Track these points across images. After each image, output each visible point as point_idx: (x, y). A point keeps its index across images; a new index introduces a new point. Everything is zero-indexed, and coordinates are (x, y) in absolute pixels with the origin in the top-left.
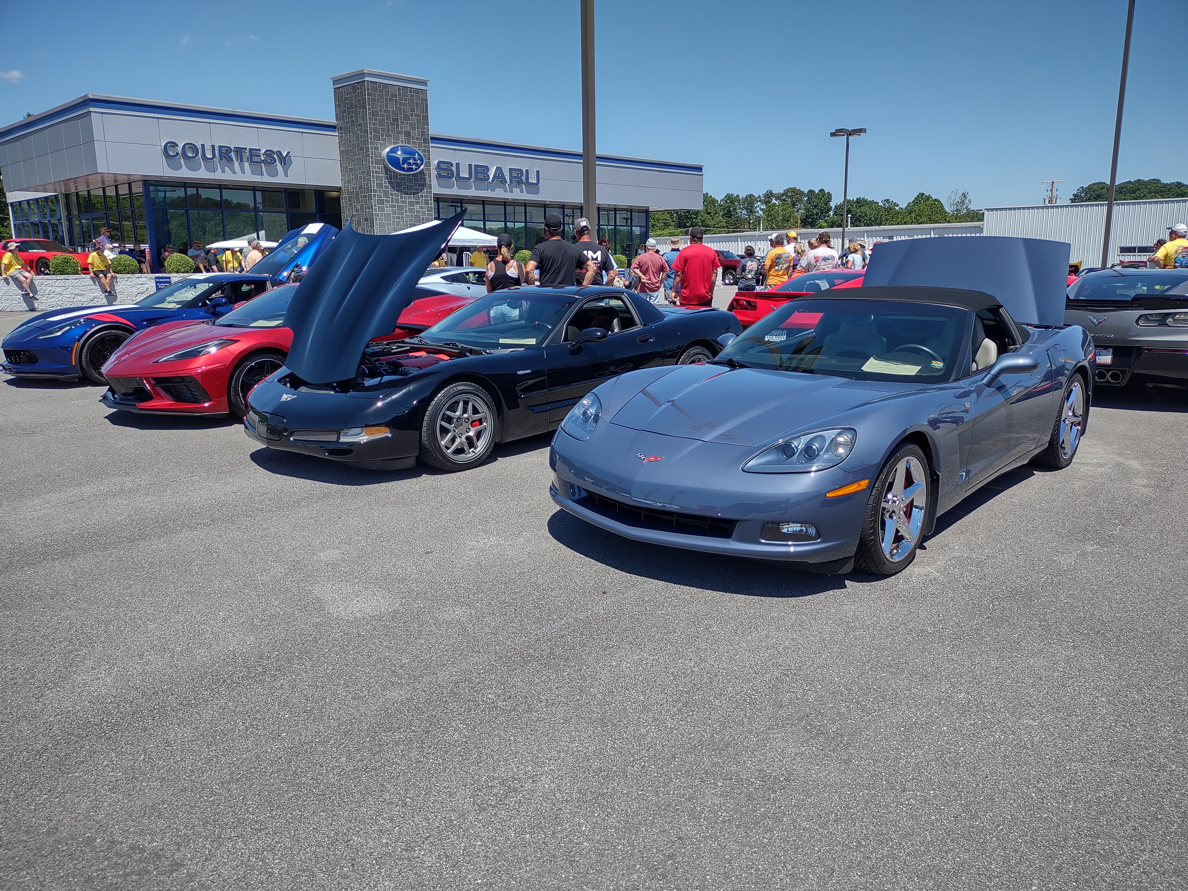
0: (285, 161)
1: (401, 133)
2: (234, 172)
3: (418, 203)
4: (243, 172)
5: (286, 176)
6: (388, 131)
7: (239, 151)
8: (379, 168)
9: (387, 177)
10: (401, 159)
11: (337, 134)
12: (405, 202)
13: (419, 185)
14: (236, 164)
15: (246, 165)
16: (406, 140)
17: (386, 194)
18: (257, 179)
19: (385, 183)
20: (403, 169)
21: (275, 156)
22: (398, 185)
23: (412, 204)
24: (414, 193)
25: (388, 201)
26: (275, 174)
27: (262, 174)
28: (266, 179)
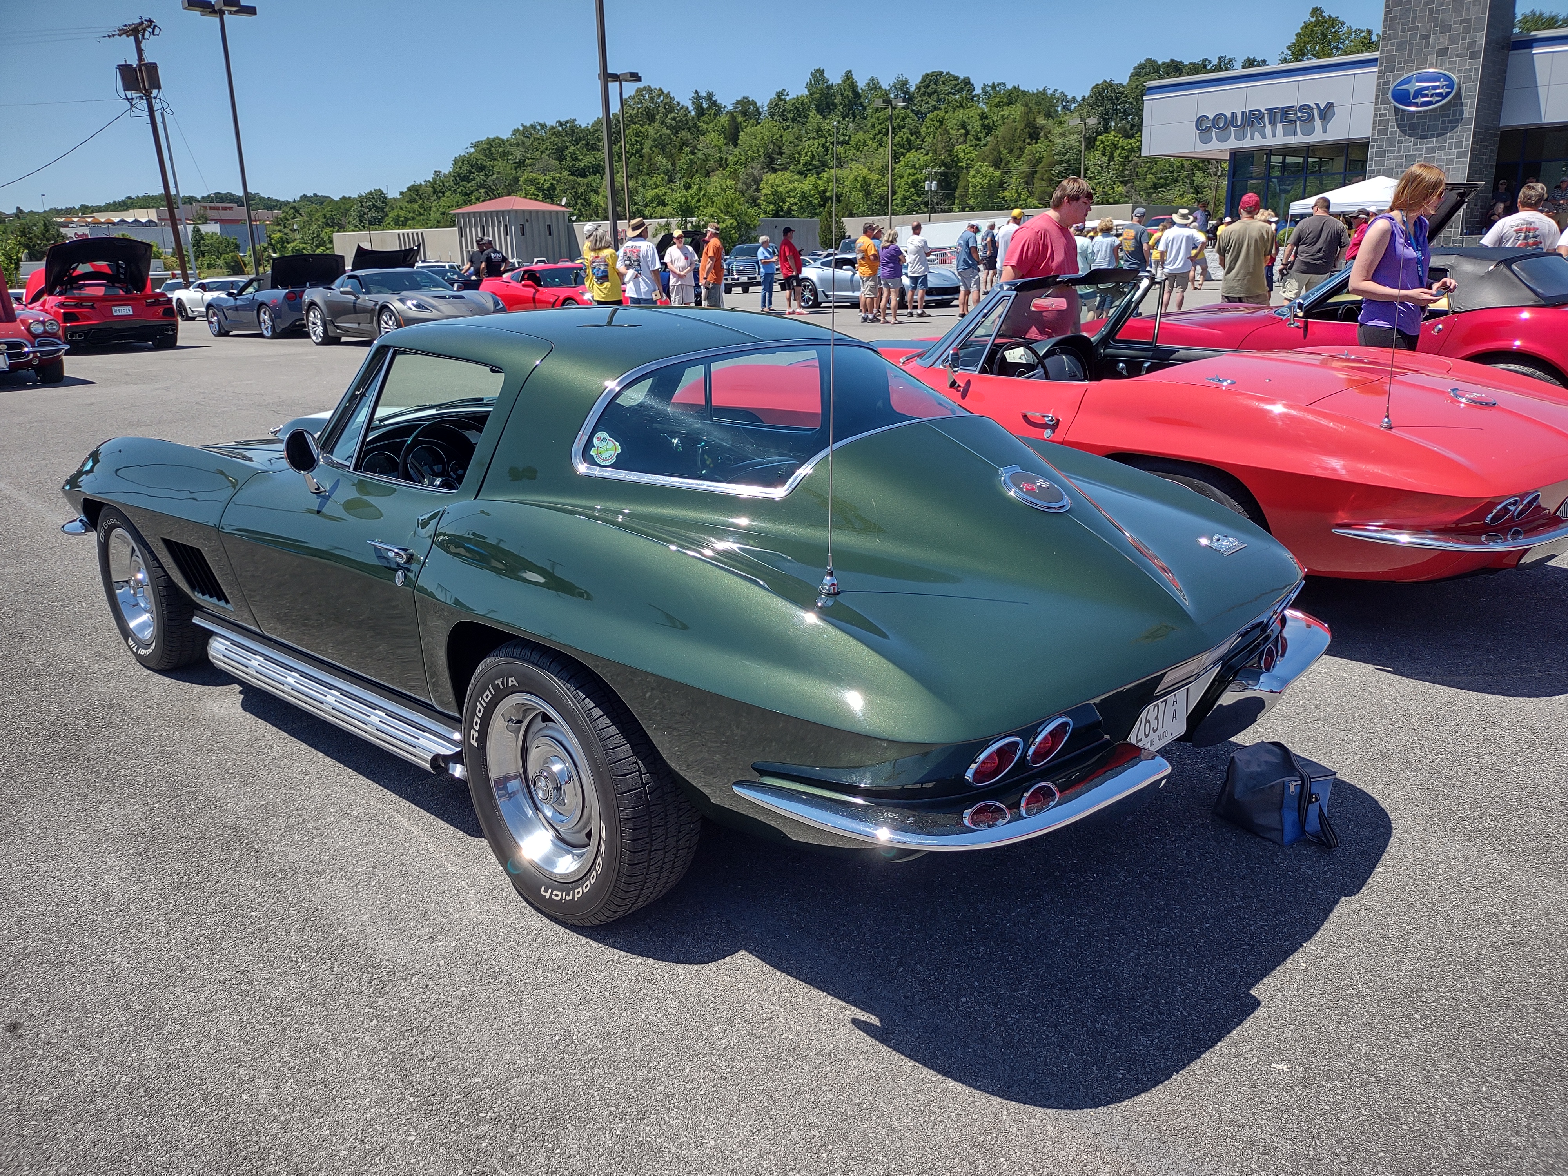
0: (1327, 112)
1: (1431, 53)
2: (1264, 137)
3: (1440, 148)
4: (1274, 135)
5: (1324, 131)
6: (1410, 55)
7: (1272, 112)
8: (1385, 109)
9: (1397, 120)
10: (1412, 91)
11: (1376, 69)
12: (1420, 150)
13: (1450, 122)
14: (1269, 127)
15: (1280, 126)
16: (1439, 62)
17: (1391, 143)
18: (1289, 141)
19: (1392, 127)
20: (1416, 105)
21: (1315, 111)
22: (1413, 127)
23: (1432, 150)
24: (1438, 135)
25: (1393, 152)
26: (1310, 132)
27: (1295, 134)
28: (1300, 139)
